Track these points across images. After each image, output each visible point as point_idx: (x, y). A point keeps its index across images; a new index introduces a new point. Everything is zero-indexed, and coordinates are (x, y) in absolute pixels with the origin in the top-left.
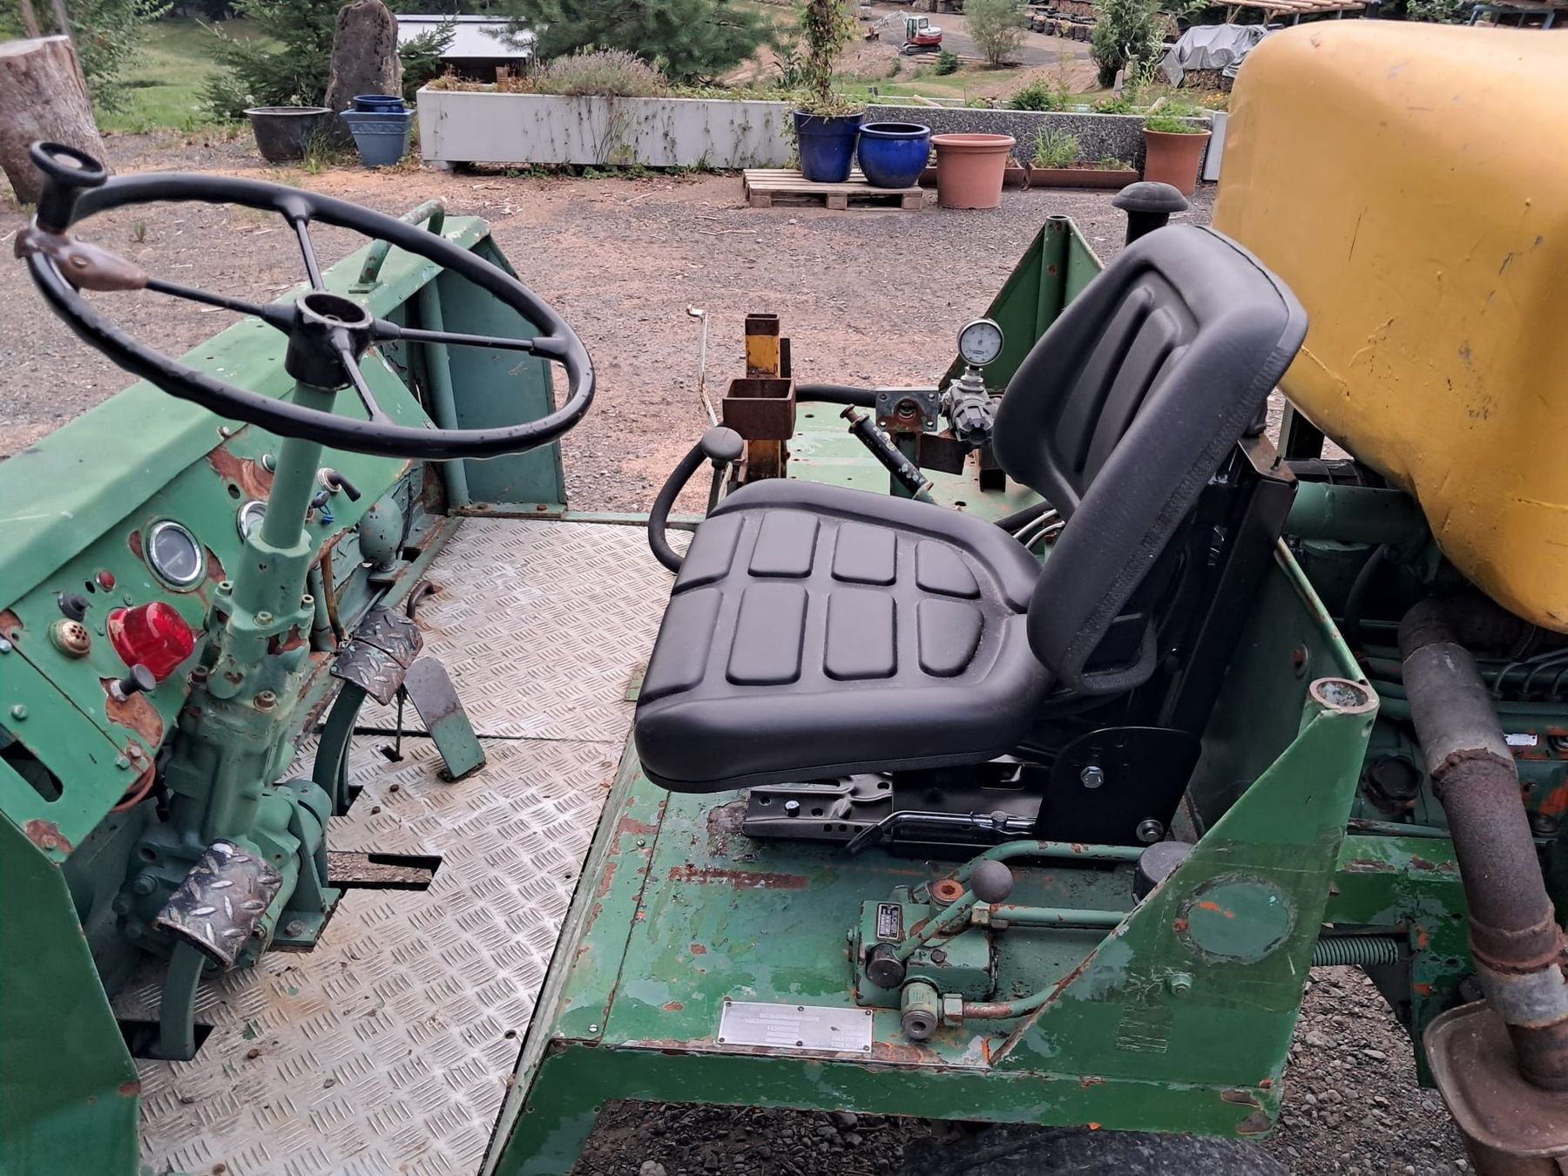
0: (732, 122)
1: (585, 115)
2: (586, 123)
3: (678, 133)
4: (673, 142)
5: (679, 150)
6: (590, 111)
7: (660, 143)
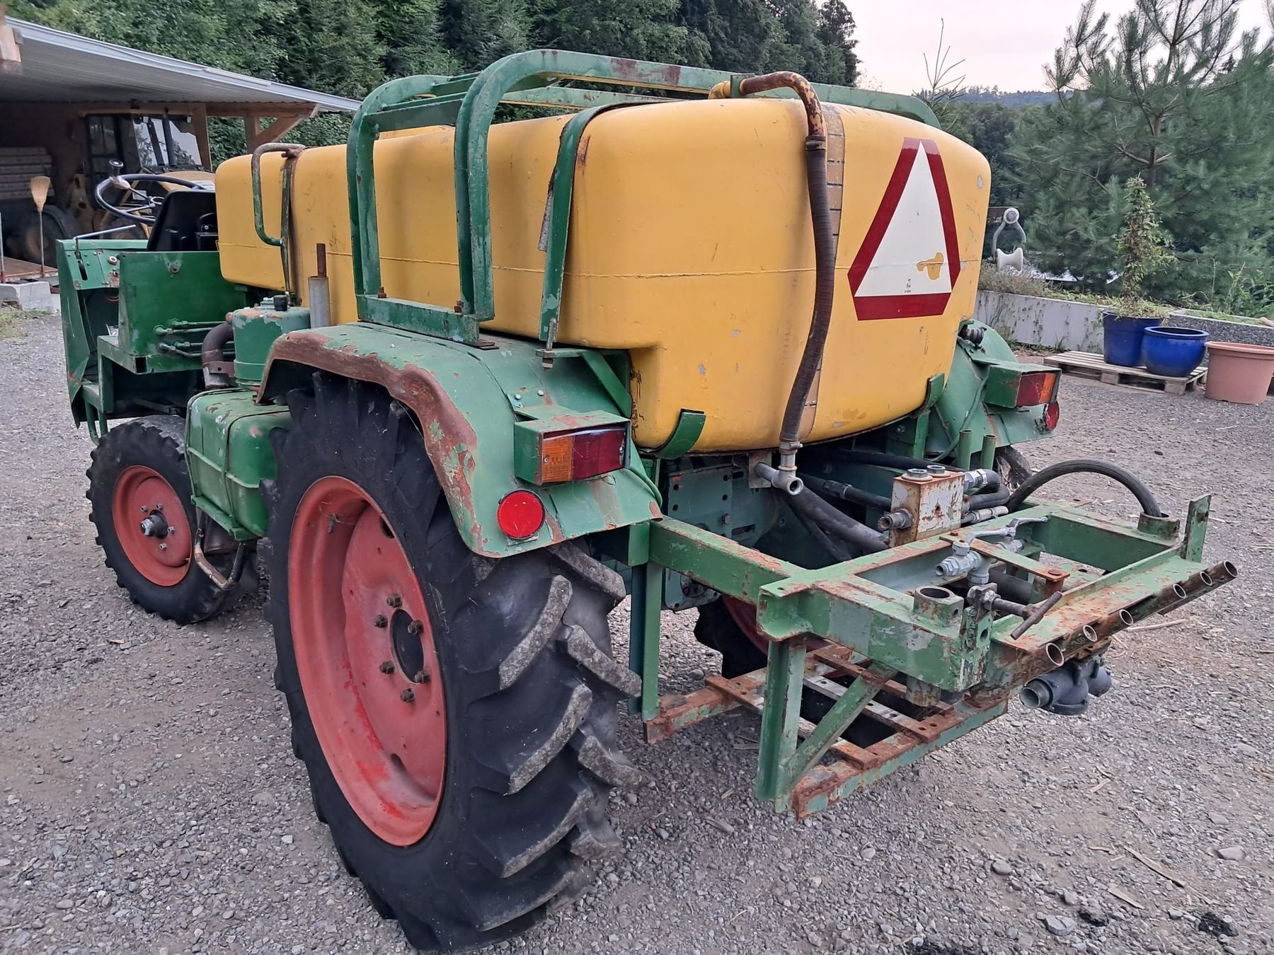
0: (1087, 319)
1: (983, 303)
2: (983, 308)
3: (1044, 322)
4: (1041, 328)
5: (1043, 334)
6: (987, 300)
7: (1032, 327)
